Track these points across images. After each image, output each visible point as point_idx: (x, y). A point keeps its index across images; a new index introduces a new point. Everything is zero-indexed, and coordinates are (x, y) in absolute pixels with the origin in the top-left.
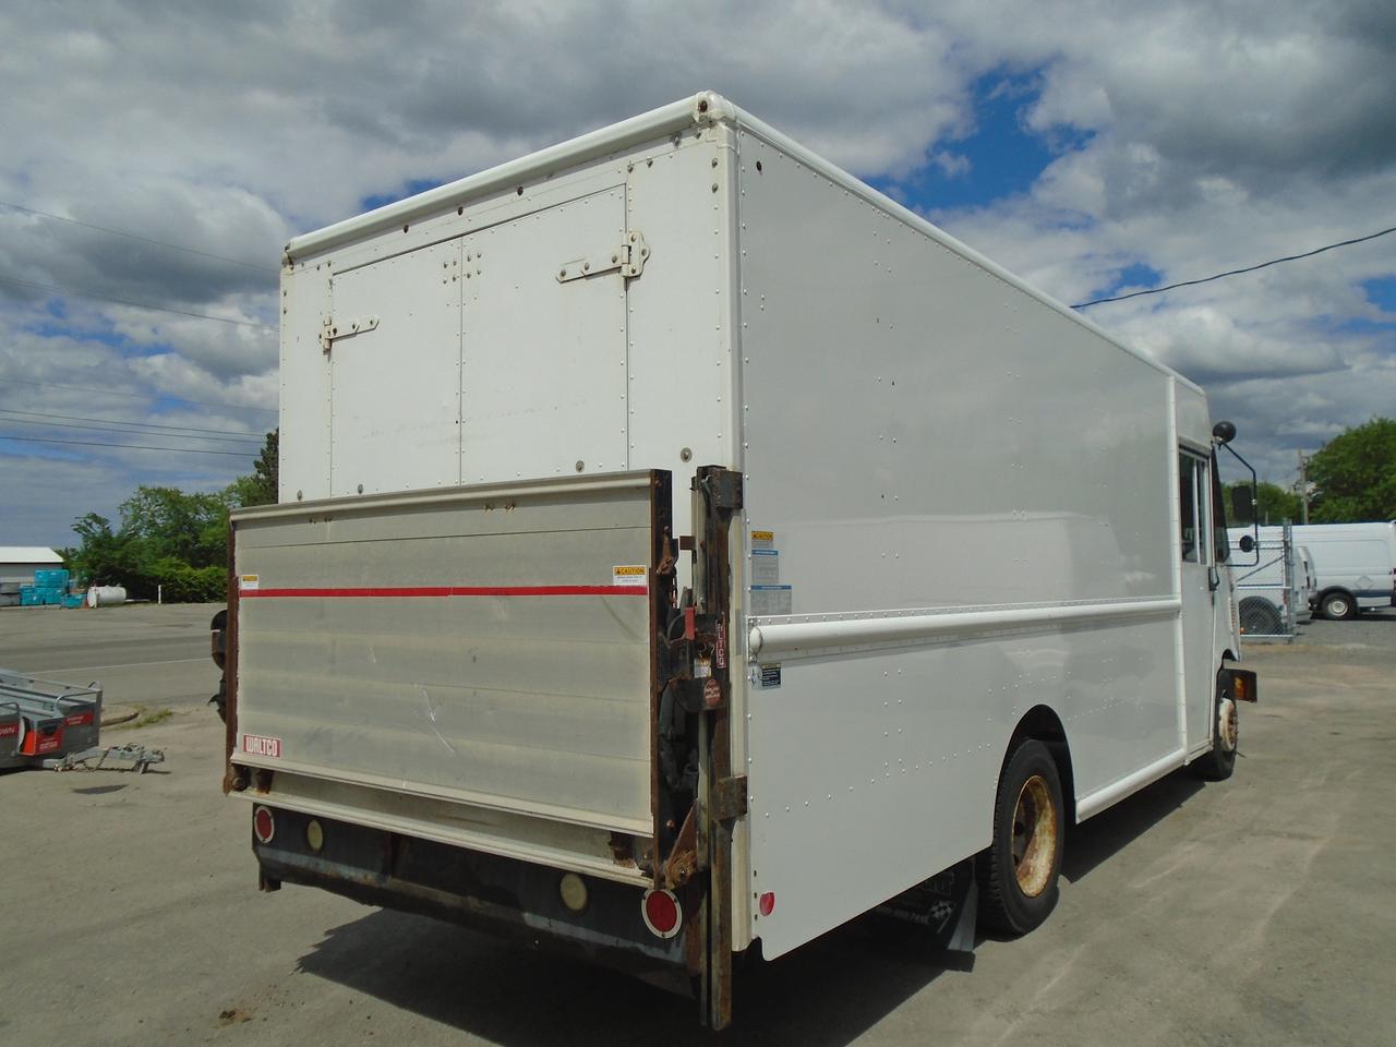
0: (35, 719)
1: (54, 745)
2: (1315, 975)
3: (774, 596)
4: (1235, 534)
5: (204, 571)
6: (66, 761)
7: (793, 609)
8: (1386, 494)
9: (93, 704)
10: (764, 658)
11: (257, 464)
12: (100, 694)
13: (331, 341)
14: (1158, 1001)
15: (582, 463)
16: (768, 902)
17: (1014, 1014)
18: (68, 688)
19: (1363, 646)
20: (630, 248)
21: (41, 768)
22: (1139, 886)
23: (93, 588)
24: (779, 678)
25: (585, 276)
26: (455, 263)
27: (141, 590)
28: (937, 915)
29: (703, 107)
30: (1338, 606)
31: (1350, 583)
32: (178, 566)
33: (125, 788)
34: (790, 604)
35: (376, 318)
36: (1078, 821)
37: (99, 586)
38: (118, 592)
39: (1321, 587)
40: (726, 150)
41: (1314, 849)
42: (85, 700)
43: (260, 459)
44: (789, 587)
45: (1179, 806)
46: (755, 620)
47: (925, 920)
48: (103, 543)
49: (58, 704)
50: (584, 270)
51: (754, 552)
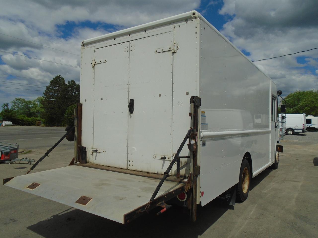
0: (4, 152)
1: (8, 158)
2: (308, 211)
3: (205, 126)
4: (280, 115)
5: (31, 118)
6: (11, 161)
7: (208, 129)
8: (299, 108)
9: (16, 148)
10: (203, 140)
11: (44, 93)
12: (18, 146)
13: (94, 65)
14: (276, 216)
15: (161, 95)
16: (203, 193)
17: (246, 219)
18: (10, 144)
19: (298, 141)
20: (174, 46)
21: (5, 163)
22: (265, 192)
23: (4, 122)
24: (205, 144)
25: (162, 52)
26: (128, 48)
27: (15, 122)
28: (227, 197)
29: (194, 14)
30: (290, 132)
31: (293, 127)
32: (24, 117)
33: (27, 168)
34: (207, 128)
35: (106, 60)
36: (253, 177)
37: (5, 121)
38: (10, 123)
39: (287, 128)
40: (199, 24)
41: (300, 184)
42: (15, 147)
43: (45, 92)
44: (207, 124)
45: (268, 175)
46: (202, 131)
47: (224, 198)
48: (7, 111)
49: (9, 149)
50: (162, 50)
51: (202, 116)
